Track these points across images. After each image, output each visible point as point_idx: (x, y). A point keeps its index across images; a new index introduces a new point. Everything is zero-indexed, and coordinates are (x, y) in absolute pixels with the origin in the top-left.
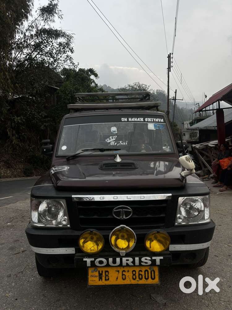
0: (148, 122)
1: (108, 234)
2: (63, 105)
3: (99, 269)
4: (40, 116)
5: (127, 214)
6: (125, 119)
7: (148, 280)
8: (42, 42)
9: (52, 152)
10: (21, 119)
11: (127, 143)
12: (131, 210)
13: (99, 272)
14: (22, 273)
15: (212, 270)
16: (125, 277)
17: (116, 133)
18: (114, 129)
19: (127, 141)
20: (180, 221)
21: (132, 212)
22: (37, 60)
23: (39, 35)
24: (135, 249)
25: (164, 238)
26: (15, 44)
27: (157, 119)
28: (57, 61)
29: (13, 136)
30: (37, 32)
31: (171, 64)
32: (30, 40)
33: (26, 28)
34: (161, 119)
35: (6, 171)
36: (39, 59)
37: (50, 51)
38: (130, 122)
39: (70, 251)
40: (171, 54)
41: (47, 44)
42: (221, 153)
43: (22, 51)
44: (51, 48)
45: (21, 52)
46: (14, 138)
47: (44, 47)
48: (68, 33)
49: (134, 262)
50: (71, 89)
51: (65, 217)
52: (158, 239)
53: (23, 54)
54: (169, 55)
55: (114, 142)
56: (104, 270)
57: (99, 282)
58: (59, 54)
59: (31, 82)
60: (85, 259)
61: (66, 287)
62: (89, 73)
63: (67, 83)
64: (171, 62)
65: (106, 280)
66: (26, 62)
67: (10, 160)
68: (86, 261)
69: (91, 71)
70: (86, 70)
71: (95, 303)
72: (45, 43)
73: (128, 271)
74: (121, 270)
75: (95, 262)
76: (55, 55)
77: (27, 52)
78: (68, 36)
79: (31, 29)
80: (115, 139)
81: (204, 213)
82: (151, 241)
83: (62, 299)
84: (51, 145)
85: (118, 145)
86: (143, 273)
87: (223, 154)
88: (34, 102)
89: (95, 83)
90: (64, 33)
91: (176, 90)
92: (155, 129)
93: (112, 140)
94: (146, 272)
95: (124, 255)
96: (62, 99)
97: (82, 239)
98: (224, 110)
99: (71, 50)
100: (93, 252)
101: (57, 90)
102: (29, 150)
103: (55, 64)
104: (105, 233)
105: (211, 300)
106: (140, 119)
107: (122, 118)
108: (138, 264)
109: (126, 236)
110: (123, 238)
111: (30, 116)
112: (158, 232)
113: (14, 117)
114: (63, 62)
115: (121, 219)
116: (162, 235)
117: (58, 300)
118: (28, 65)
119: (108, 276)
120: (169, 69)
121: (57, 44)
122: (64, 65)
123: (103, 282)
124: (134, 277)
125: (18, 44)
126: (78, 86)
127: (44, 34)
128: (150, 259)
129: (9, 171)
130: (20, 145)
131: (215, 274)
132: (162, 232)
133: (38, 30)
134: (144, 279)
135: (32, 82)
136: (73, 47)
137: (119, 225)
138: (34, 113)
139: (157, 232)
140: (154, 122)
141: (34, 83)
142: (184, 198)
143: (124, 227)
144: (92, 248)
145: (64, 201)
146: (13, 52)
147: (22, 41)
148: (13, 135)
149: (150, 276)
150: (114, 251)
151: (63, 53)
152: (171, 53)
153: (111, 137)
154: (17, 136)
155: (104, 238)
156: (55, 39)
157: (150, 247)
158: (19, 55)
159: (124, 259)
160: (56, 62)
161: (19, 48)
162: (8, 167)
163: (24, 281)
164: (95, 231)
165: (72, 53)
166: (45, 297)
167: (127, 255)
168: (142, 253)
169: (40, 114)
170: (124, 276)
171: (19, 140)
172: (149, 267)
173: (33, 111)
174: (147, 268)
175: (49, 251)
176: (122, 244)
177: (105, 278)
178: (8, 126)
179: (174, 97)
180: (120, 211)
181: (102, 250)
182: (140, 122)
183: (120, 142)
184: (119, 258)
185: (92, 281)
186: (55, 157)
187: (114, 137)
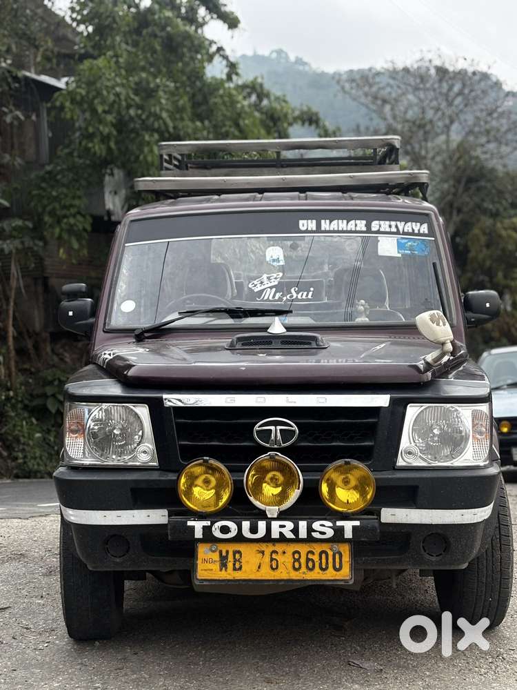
0: (378, 232)
2: (81, 161)
3: (221, 546)
6: (310, 225)
7: (326, 572)
11: (310, 294)
12: (295, 428)
13: (221, 552)
16: (277, 564)
17: (282, 263)
18: (275, 253)
19: (312, 289)
20: (410, 458)
21: (297, 432)
27: (409, 224)
34: (421, 225)
38: (326, 232)
39: (156, 517)
49: (295, 531)
50: (118, 89)
51: (147, 444)
55: (274, 290)
56: (232, 548)
57: (220, 573)
60: (190, 523)
65: (235, 569)
68: (193, 527)
73: (284, 553)
74: (268, 548)
75: (213, 529)
80: (276, 283)
84: (90, 300)
85: (285, 299)
86: (316, 558)
89: (226, 58)
92: (400, 255)
93: (266, 286)
94: (324, 556)
95: (275, 516)
96: (78, 134)
101: (57, 94)
106: (356, 225)
107: (301, 222)
108: (305, 537)
110: (274, 483)
115: (272, 447)
119: (240, 562)
123: (229, 574)
124: (297, 565)
126: (151, 79)
128: (331, 524)
132: (355, 464)
134: (317, 568)
139: (346, 462)
140: (398, 233)
142: (422, 406)
143: (276, 454)
145: (145, 407)
149: (331, 565)
150: (254, 507)
153: (265, 276)
159: (275, 525)
164: (213, 461)
167: (282, 516)
170: (274, 563)
172: (329, 542)
174: (325, 547)
175: (109, 517)
177: (234, 565)
180: (270, 430)
182: (356, 232)
183: (293, 290)
184: (265, 522)
185: (205, 570)
186: (102, 332)
187: (275, 275)
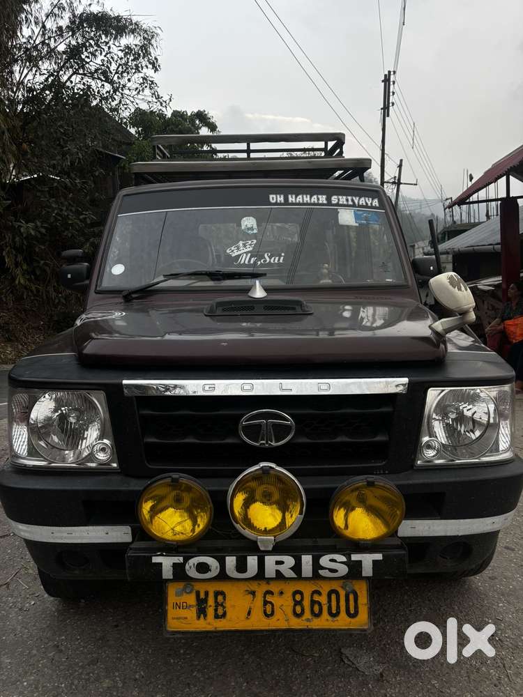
0: (338, 205)
1: (225, 488)
3: (198, 586)
4: (81, 221)
5: (281, 431)
6: (279, 199)
7: (338, 618)
8: (84, 45)
9: (87, 282)
10: (36, 228)
11: (282, 258)
12: (290, 421)
13: (198, 594)
14: (8, 587)
15: (501, 585)
16: (273, 609)
17: (255, 231)
18: (249, 222)
19: (283, 254)
20: (430, 453)
21: (294, 428)
22: (73, 88)
23: (78, 28)
24: (304, 530)
25: (385, 500)
26: (20, 50)
27: (363, 199)
28: (120, 91)
29: (17, 267)
30: (73, 22)
31: (391, 97)
32: (55, 40)
33: (46, 11)
34: (373, 199)
35: (3, 348)
36: (79, 86)
37: (103, 65)
38: (293, 204)
39: (118, 534)
40: (392, 73)
41: (96, 50)
42: (508, 304)
43: (37, 66)
44: (106, 59)
45: (34, 69)
46: (18, 271)
47: (88, 57)
48: (146, 23)
49: (297, 568)
51: (106, 441)
52: (368, 503)
53: (40, 75)
54: (385, 75)
55: (249, 255)
56: (212, 588)
57: (198, 622)
58: (125, 74)
59: (59, 140)
60: (156, 560)
61: (117, 626)
62: (197, 122)
63: (144, 144)
64: (391, 94)
65: (217, 616)
66: (47, 92)
67: (12, 323)
68: (161, 564)
69: (202, 117)
70: (189, 114)
71: (192, 672)
72: (90, 45)
73: (281, 593)
74: (261, 589)
75: (187, 567)
76: (116, 76)
77: (49, 68)
78: (146, 31)
79: (57, 12)
80: (251, 249)
81: (498, 433)
82: (349, 508)
83: (106, 657)
84: (86, 264)
85: (259, 263)
86: (323, 599)
87: (514, 308)
88: (66, 187)
90: (136, 24)
91: (401, 161)
92: (357, 225)
93: (243, 251)
94: (334, 597)
95: (270, 548)
97: (146, 502)
98: (519, 200)
99: (153, 64)
100: (178, 537)
101: (121, 161)
102: (57, 301)
103: (115, 99)
104: (215, 485)
105: (504, 666)
106: (318, 199)
107: (271, 196)
108: (310, 575)
109: (276, 496)
110: (267, 499)
111: (56, 220)
112: (371, 484)
113: (19, 224)
114: (135, 93)
115: (262, 446)
116: (379, 492)
117: (94, 662)
118: (51, 101)
119: (224, 607)
120: (386, 109)
121: (119, 48)
122: (138, 101)
123: (208, 624)
124: (298, 609)
125: (27, 49)
127: (90, 27)
128: (344, 559)
129: (10, 349)
130: (33, 288)
131: (511, 594)
132: (381, 484)
133: (74, 16)
134: (325, 615)
135: (62, 140)
136: (158, 57)
137: (257, 463)
138: (66, 214)
139: (368, 482)
140: (354, 205)
141: (65, 143)
142: (443, 391)
143: (271, 467)
144: (178, 529)
145: (102, 395)
146: (16, 68)
147: (37, 42)
148: (17, 265)
149: (343, 608)
150: (242, 537)
151: (134, 71)
152: (392, 70)
153: (241, 243)
154: (25, 267)
155: (213, 502)
156: (115, 39)
157: (347, 526)
158: (30, 77)
159: (270, 561)
160: (117, 93)
161: (30, 59)
162: (9, 340)
163: (11, 608)
164: (185, 480)
165: (155, 72)
166: (61, 651)
167: (279, 549)
168: (322, 542)
169: (81, 217)
170: (269, 608)
171: (32, 276)
172: (342, 581)
173: (64, 208)
174: (336, 586)
175: (58, 535)
176: (265, 517)
177: (216, 610)
178: (6, 243)
179: (395, 177)
180: (260, 425)
181: (207, 534)
182: (318, 204)
183: (266, 255)
184: (256, 558)
185: (177, 618)
186: (94, 294)
187: (250, 242)
